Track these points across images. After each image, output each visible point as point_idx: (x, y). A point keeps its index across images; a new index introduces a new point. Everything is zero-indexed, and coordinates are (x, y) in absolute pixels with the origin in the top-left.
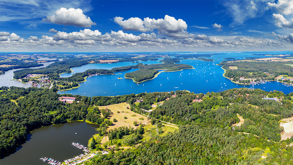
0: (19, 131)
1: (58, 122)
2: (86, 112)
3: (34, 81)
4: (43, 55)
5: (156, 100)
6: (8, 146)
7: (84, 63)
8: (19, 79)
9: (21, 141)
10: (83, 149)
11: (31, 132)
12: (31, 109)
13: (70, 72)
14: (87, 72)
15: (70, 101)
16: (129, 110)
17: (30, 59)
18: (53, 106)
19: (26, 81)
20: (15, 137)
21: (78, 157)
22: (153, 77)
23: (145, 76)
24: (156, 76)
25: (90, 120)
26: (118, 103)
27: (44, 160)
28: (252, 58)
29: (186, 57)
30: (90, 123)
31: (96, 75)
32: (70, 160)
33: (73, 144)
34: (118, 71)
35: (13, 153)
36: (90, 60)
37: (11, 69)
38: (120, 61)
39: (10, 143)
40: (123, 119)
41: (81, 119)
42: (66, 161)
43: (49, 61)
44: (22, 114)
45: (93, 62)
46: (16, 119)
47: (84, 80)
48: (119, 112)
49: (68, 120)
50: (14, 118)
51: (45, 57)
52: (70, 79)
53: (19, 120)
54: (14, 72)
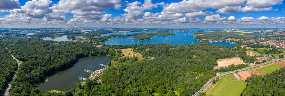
0: (72, 57)
1: (92, 55)
2: (108, 51)
3: (79, 39)
4: (84, 29)
5: (149, 47)
6: (67, 64)
7: (110, 32)
8: (70, 38)
9: (73, 63)
10: (104, 66)
11: (78, 59)
12: (78, 49)
13: (101, 36)
14: (111, 35)
15: (99, 47)
16: (132, 51)
17: (76, 30)
18: (90, 48)
19: (75, 39)
20: (71, 60)
21: (101, 70)
22: (150, 38)
23: (145, 37)
24: (152, 38)
25: (110, 55)
26: (127, 48)
27: (85, 70)
28: (214, 31)
29: (173, 30)
30: (110, 56)
31: (116, 37)
32: (97, 71)
33: (100, 64)
34: (129, 35)
35: (70, 68)
36: (114, 31)
37: (65, 34)
38: (131, 31)
39: (69, 62)
40: (128, 54)
41: (105, 54)
42: (95, 71)
43: (88, 31)
44: (73, 50)
45: (115, 31)
46: (71, 52)
47: (108, 39)
48: (126, 52)
49: (98, 55)
50: (69, 52)
51: (86, 29)
52: (100, 39)
53: (72, 53)
54: (67, 36)
